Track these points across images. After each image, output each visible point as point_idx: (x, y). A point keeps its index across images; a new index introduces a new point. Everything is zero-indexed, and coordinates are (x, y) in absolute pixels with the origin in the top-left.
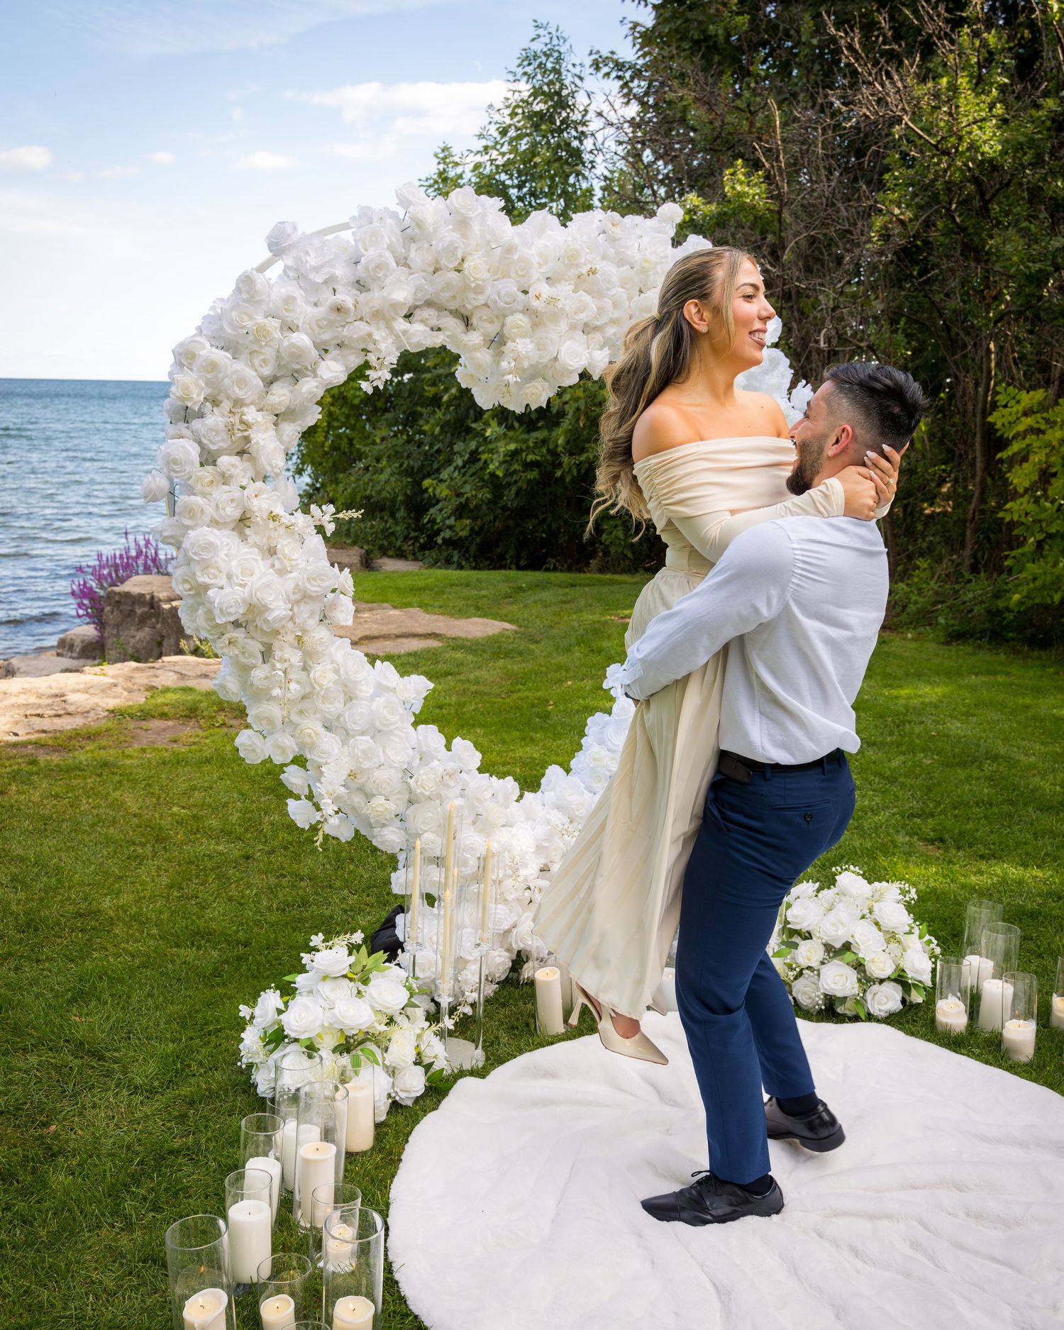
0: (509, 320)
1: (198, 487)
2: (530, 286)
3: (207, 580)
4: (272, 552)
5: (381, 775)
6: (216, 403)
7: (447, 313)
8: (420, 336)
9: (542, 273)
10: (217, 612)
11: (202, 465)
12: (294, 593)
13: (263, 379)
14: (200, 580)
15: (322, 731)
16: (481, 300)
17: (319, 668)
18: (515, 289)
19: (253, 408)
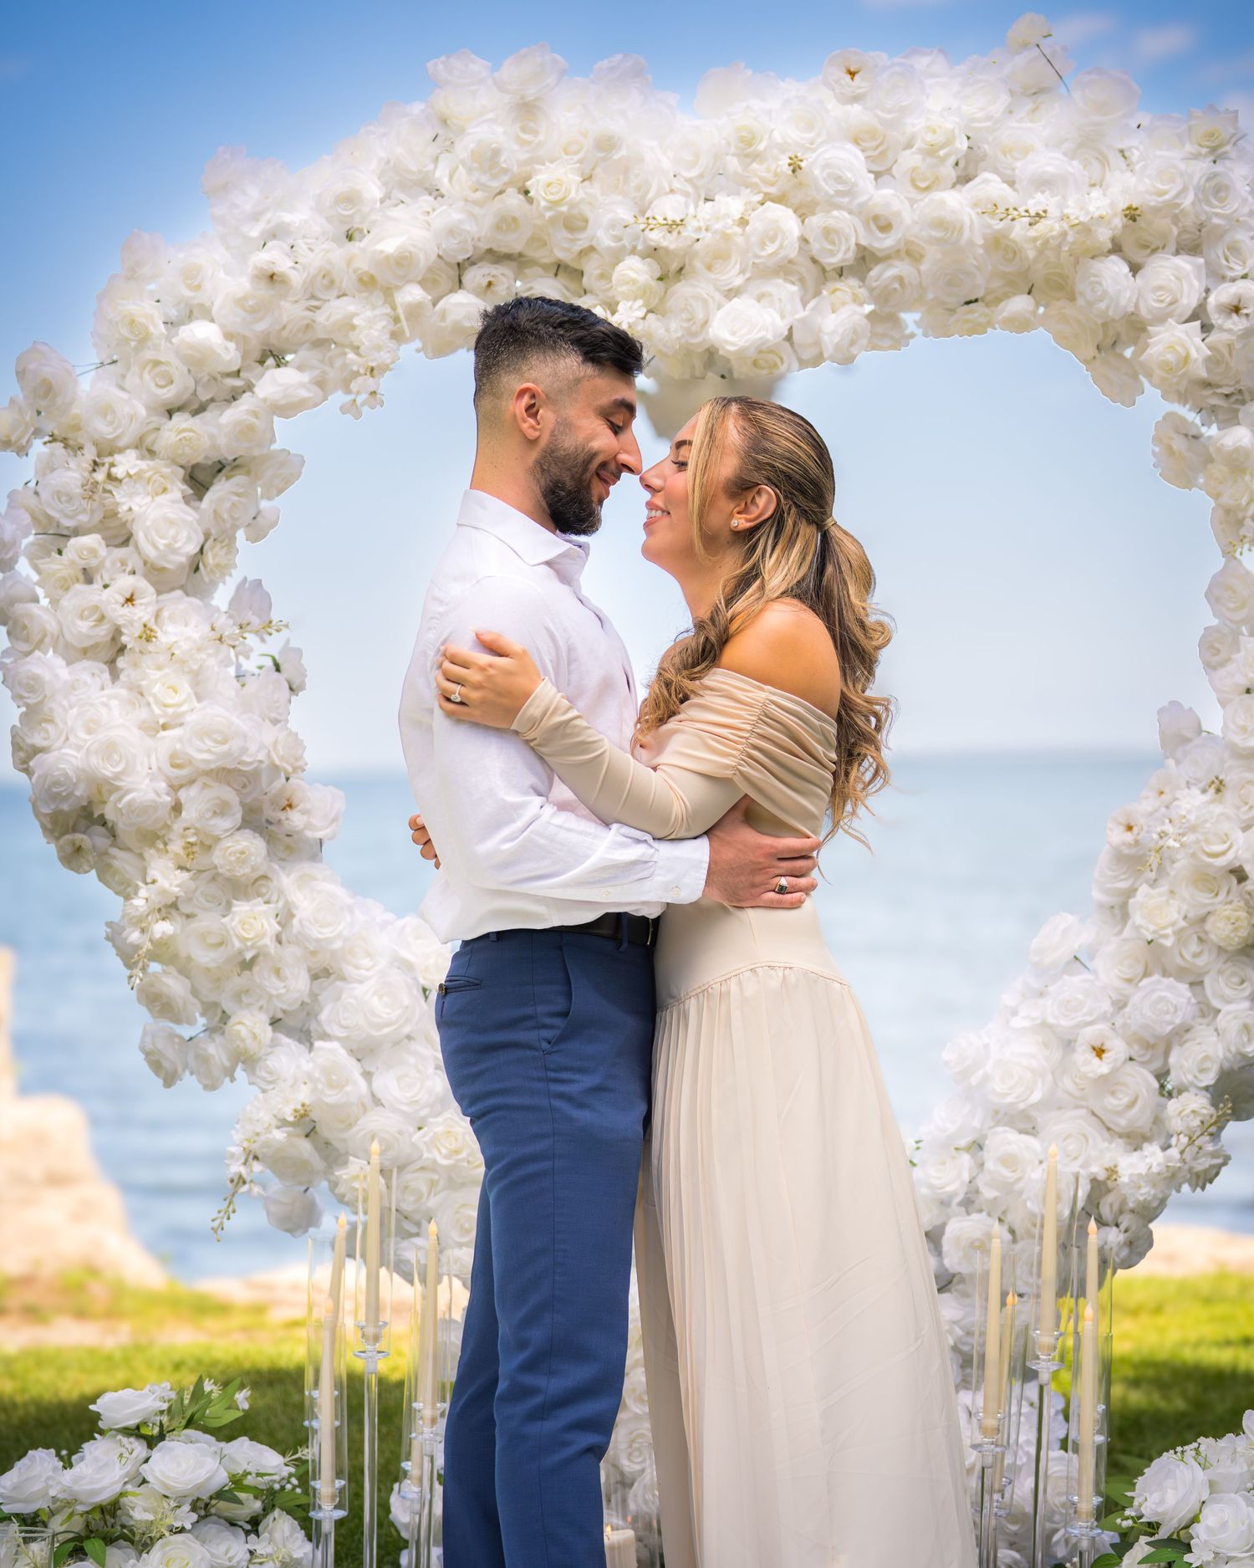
3: (37, 741)
6: (73, 450)
11: (60, 553)
12: (172, 767)
13: (153, 408)
14: (30, 741)
15: (266, 1031)
16: (586, 239)
17: (241, 908)
18: (624, 213)
19: (132, 454)
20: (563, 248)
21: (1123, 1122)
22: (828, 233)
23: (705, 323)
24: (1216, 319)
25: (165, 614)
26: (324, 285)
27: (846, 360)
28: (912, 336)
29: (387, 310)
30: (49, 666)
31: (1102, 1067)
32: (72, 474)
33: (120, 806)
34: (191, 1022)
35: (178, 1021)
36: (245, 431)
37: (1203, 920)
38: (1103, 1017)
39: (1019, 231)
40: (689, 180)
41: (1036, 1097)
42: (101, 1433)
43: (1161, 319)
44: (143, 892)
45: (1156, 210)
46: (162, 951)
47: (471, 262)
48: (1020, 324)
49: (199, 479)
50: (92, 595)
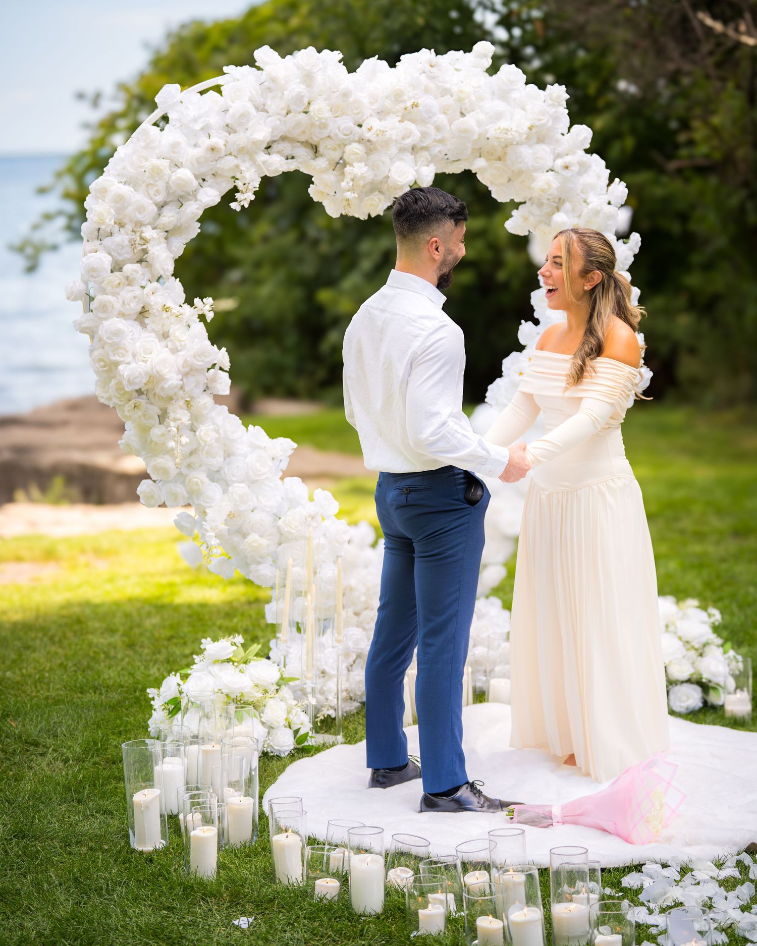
0: (348, 149)
1: (109, 289)
2: (364, 121)
3: (117, 358)
4: (165, 336)
5: (256, 517)
6: (121, 225)
7: (299, 144)
8: (276, 165)
9: (373, 110)
10: (125, 382)
11: (112, 272)
12: (183, 367)
13: (156, 205)
14: (113, 358)
15: (206, 480)
16: (326, 133)
17: (203, 427)
24: (560, 171)
32: (125, 236)
33: (166, 386)
45: (539, 126)
50: (136, 291)
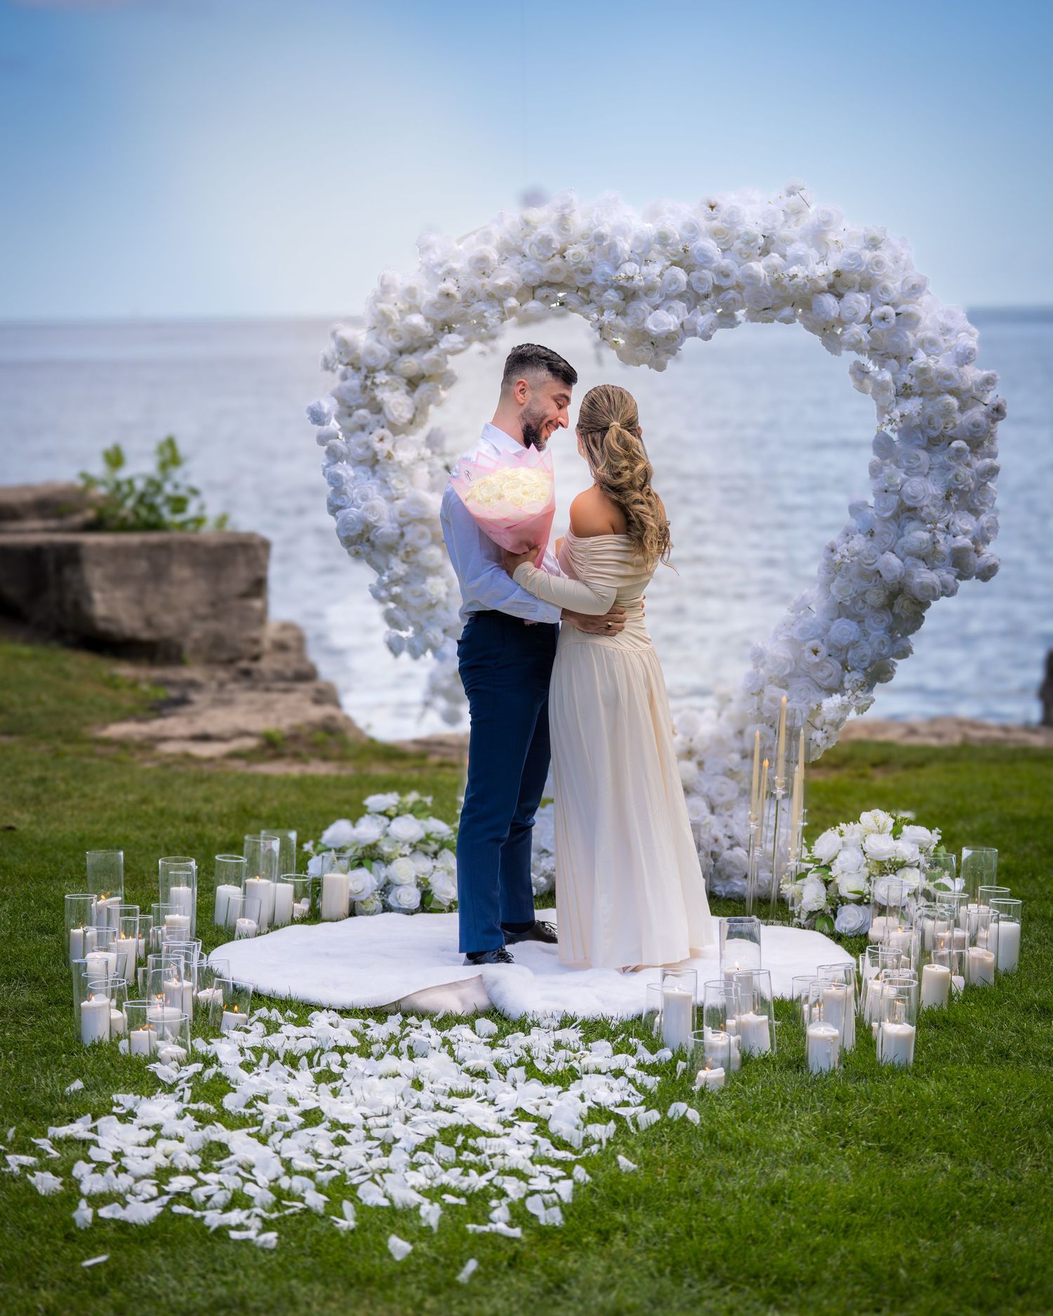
0: (605, 295)
2: (619, 265)
9: (634, 254)
13: (394, 351)
17: (430, 580)
18: (607, 269)
19: (383, 373)
20: (580, 280)
21: (826, 683)
22: (700, 279)
23: (644, 320)
24: (874, 323)
25: (397, 445)
26: (471, 296)
27: (707, 337)
28: (740, 322)
29: (500, 309)
30: (345, 470)
31: (817, 659)
32: (355, 382)
34: (407, 630)
35: (401, 630)
36: (436, 363)
37: (864, 593)
38: (819, 636)
39: (786, 281)
40: (638, 254)
41: (787, 671)
42: (369, 814)
43: (851, 321)
44: (387, 573)
45: (850, 272)
46: (394, 598)
47: (540, 286)
48: (788, 321)
49: (413, 383)
50: (363, 437)
